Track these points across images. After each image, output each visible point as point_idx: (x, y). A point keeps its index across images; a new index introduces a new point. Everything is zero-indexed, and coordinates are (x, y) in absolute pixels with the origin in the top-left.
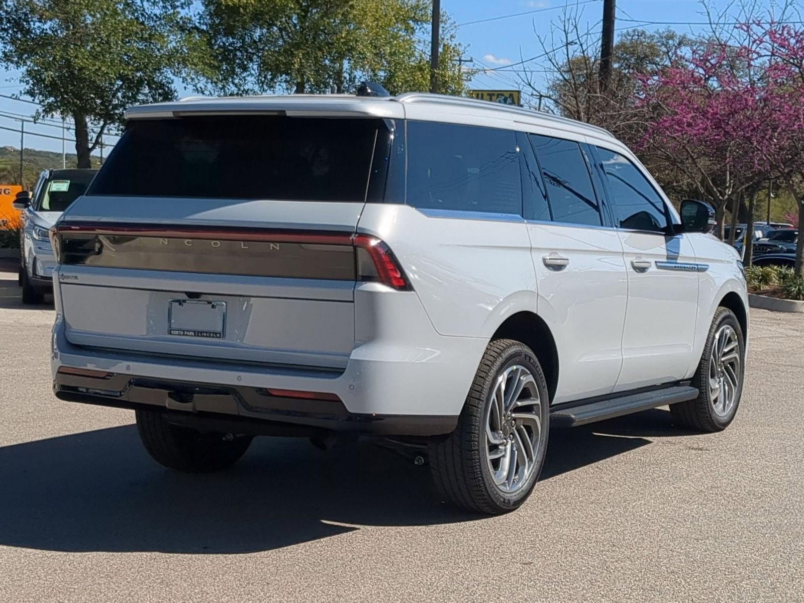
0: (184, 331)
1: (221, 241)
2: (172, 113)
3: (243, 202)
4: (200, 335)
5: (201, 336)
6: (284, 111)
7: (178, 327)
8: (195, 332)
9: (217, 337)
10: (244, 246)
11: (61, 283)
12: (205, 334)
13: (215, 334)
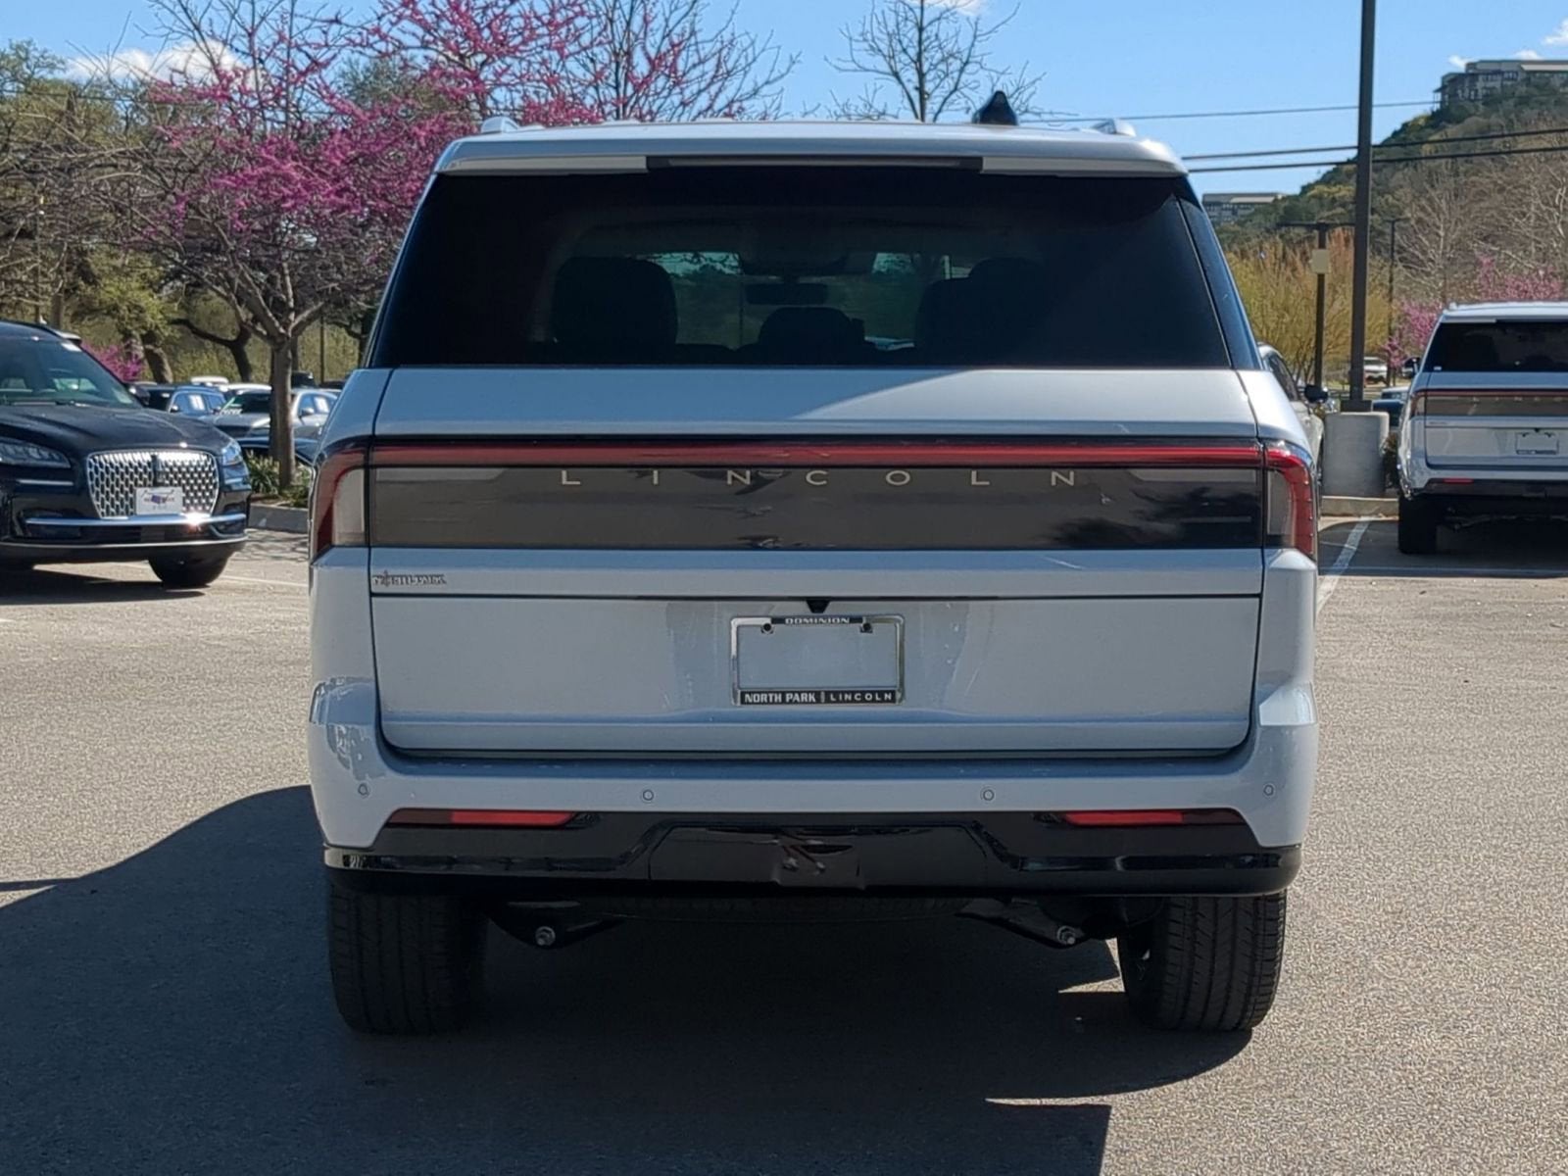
0: (784, 694)
1: (911, 470)
2: (644, 159)
3: (940, 375)
4: (832, 699)
5: (838, 701)
6: (979, 159)
7: (767, 685)
8: (817, 694)
9: (883, 701)
10: (978, 480)
11: (372, 595)
12: (848, 697)
13: (880, 695)
